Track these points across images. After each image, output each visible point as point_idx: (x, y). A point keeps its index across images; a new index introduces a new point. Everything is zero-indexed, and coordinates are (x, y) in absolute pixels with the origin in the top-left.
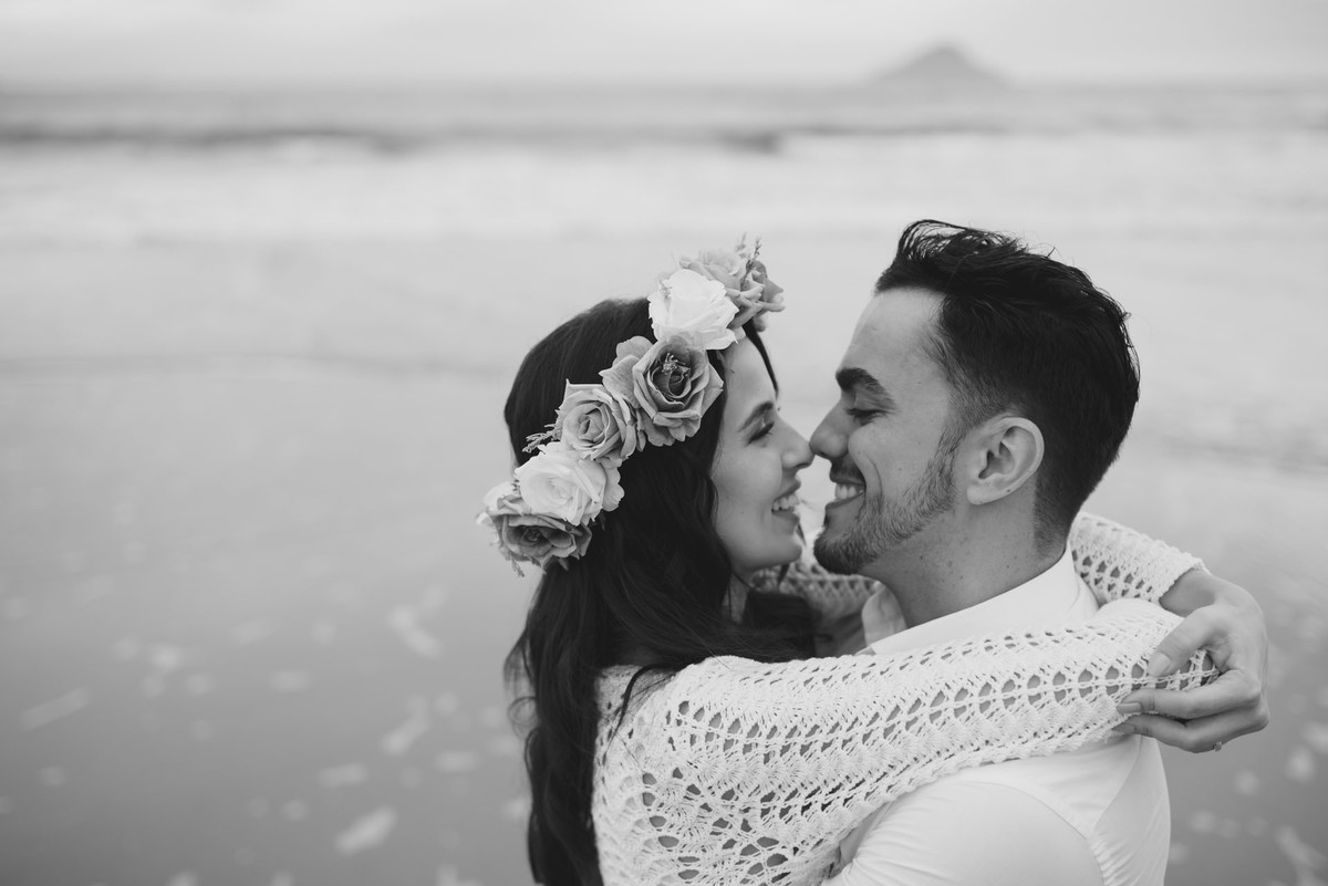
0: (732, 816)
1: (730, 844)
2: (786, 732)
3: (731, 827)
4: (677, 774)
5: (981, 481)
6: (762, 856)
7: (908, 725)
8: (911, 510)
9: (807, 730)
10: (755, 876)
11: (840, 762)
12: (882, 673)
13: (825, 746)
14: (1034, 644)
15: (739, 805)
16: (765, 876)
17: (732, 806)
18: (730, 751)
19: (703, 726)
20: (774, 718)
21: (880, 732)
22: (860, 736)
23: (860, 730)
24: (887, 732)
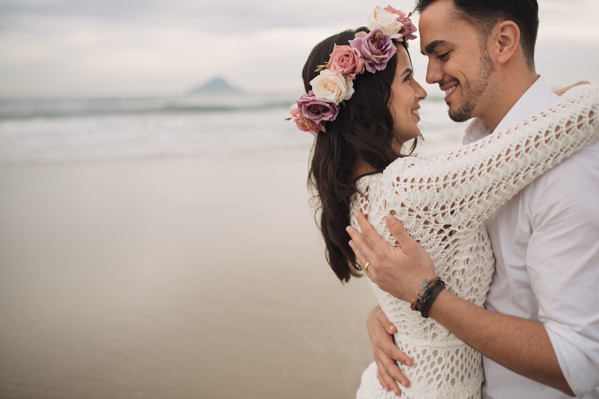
0: (429, 218)
1: (432, 231)
2: (443, 178)
3: (431, 223)
4: (403, 205)
5: (501, 53)
6: (446, 232)
7: (497, 165)
8: (482, 79)
9: (452, 176)
10: (445, 242)
11: (470, 186)
12: (481, 147)
13: (463, 181)
14: (554, 112)
15: (432, 213)
16: (448, 241)
17: (429, 214)
18: (422, 190)
19: (409, 184)
20: (437, 174)
21: (485, 171)
22: (477, 174)
23: (476, 172)
24: (488, 170)
